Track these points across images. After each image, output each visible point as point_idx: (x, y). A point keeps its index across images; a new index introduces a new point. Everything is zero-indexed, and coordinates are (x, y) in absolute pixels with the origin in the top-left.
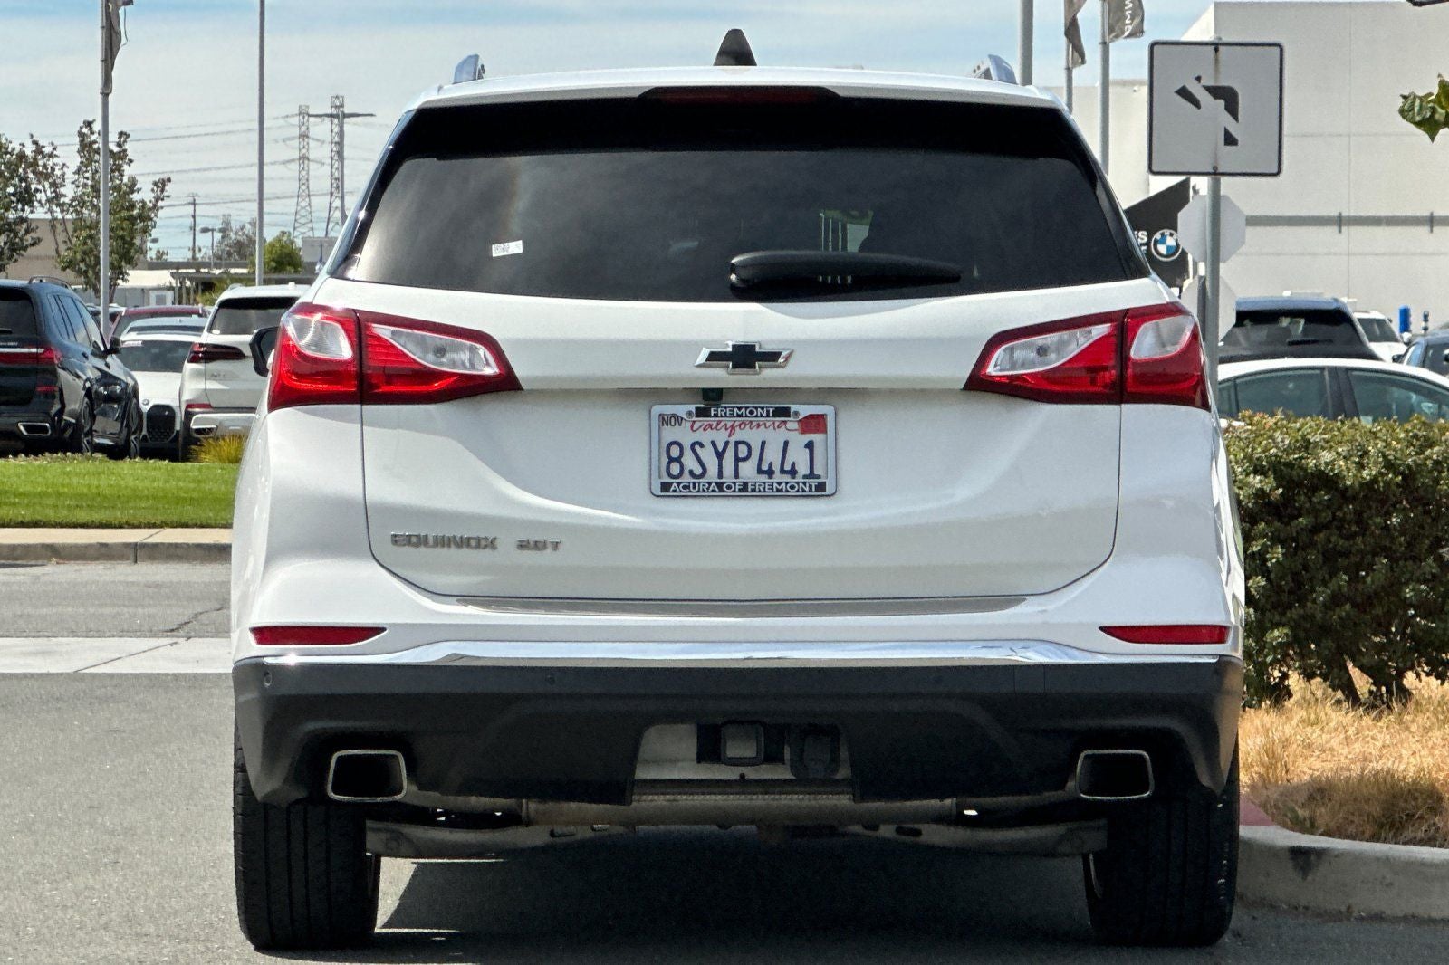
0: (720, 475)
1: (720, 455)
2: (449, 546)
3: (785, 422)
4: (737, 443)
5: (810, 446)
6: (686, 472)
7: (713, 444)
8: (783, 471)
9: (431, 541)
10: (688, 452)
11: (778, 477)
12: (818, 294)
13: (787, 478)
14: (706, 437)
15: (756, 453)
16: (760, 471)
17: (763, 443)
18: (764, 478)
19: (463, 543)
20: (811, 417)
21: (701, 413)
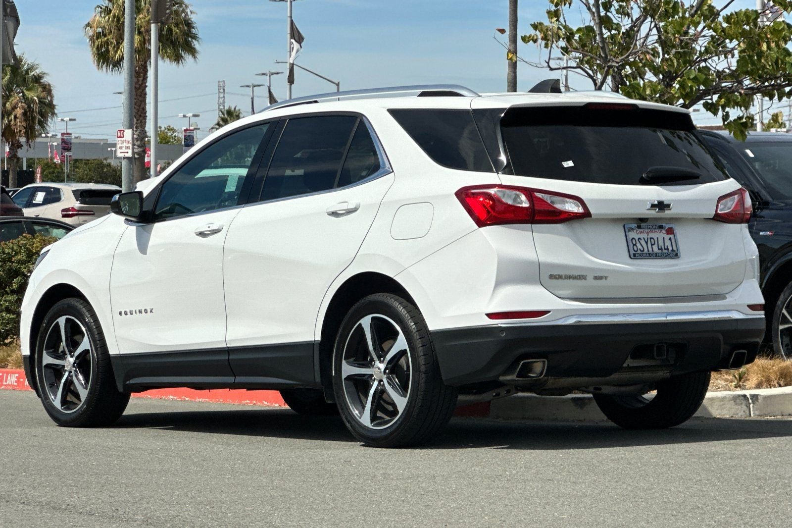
0: (648, 251)
1: (647, 243)
2: (570, 279)
3: (662, 230)
4: (651, 238)
5: (670, 239)
6: (639, 250)
7: (644, 239)
8: (665, 249)
9: (564, 277)
10: (637, 242)
11: (664, 251)
12: (666, 182)
13: (666, 251)
14: (641, 236)
15: (656, 242)
16: (659, 249)
17: (658, 238)
18: (660, 251)
19: (575, 278)
20: (669, 228)
21: (639, 227)
